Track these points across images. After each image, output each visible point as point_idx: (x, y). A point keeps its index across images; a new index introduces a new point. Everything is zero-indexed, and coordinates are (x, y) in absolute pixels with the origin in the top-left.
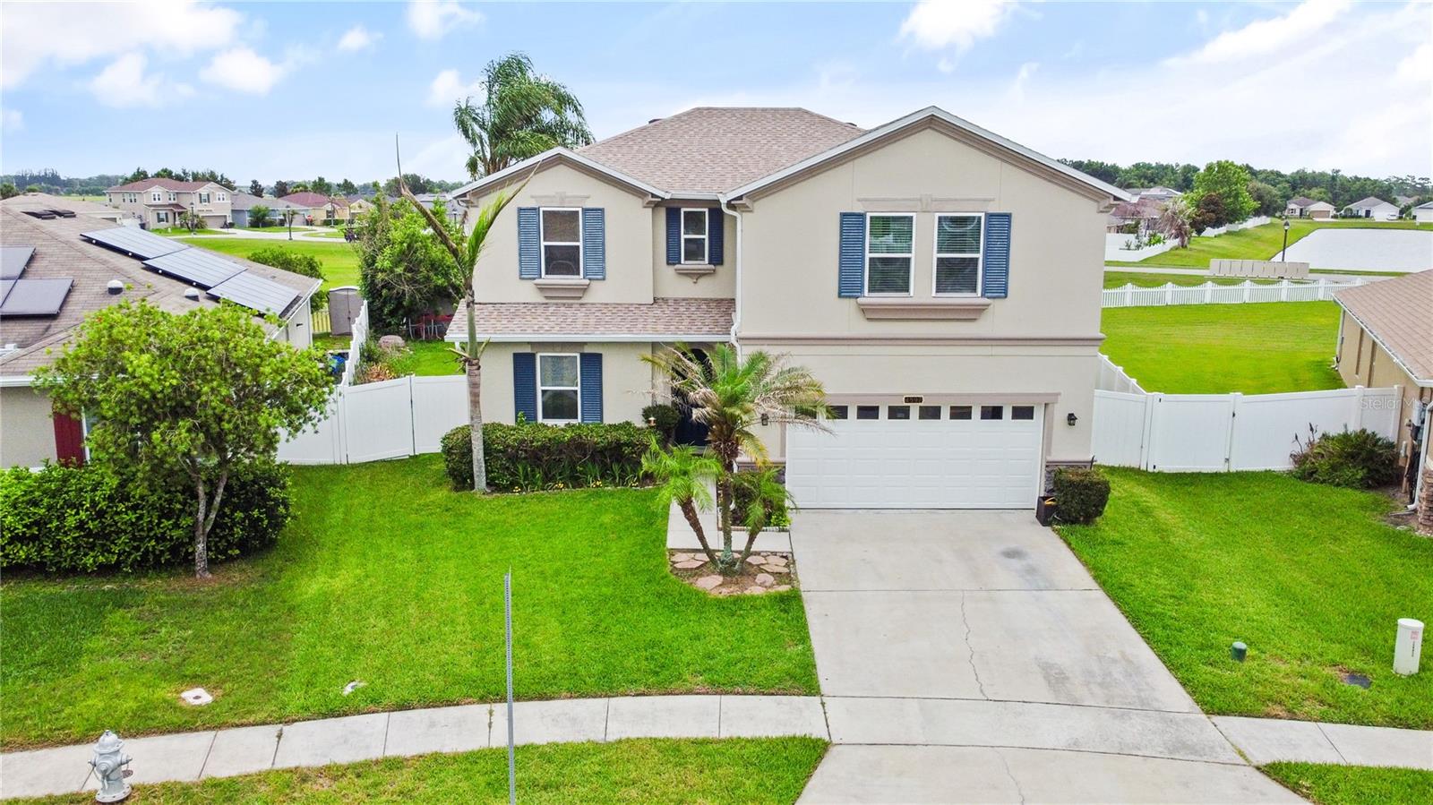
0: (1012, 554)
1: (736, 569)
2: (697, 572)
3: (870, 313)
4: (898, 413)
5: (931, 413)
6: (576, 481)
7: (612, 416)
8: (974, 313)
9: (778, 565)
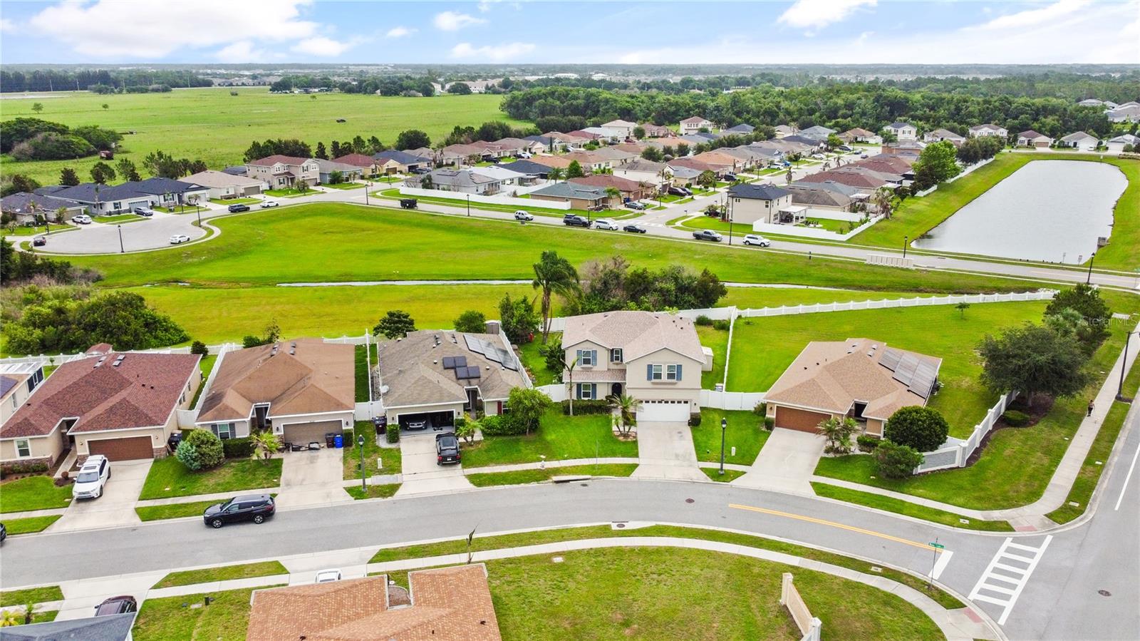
0: (680, 433)
1: (626, 435)
2: (618, 436)
3: (654, 383)
4: (660, 402)
5: (667, 402)
6: (591, 413)
7: (598, 398)
8: (675, 384)
9: (634, 434)
